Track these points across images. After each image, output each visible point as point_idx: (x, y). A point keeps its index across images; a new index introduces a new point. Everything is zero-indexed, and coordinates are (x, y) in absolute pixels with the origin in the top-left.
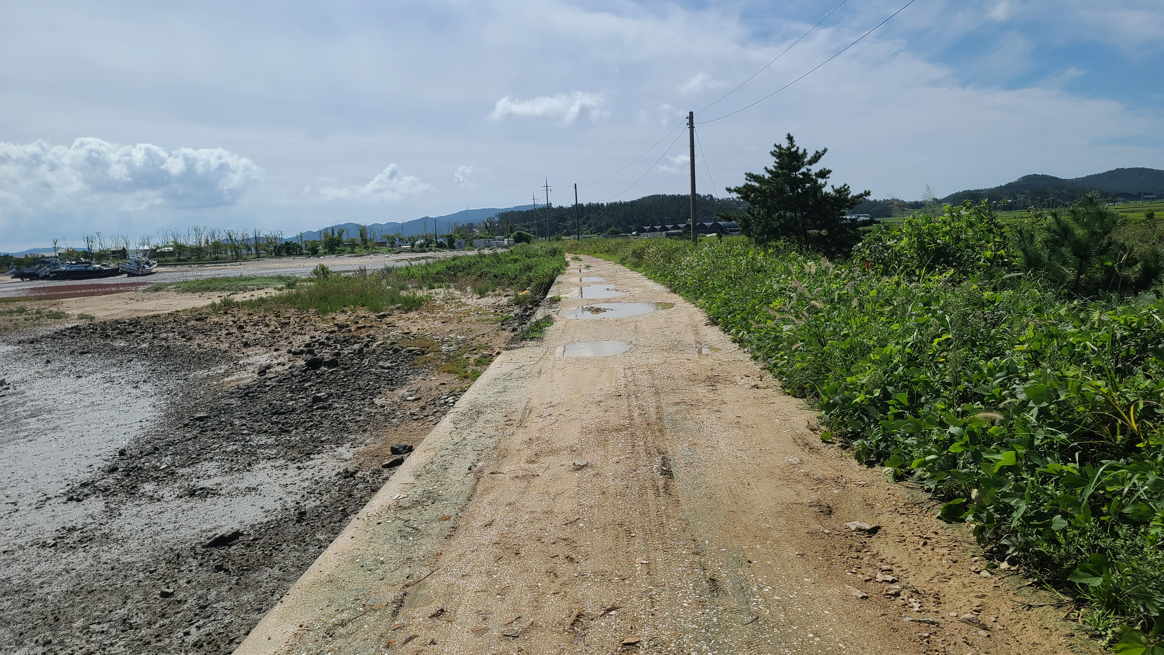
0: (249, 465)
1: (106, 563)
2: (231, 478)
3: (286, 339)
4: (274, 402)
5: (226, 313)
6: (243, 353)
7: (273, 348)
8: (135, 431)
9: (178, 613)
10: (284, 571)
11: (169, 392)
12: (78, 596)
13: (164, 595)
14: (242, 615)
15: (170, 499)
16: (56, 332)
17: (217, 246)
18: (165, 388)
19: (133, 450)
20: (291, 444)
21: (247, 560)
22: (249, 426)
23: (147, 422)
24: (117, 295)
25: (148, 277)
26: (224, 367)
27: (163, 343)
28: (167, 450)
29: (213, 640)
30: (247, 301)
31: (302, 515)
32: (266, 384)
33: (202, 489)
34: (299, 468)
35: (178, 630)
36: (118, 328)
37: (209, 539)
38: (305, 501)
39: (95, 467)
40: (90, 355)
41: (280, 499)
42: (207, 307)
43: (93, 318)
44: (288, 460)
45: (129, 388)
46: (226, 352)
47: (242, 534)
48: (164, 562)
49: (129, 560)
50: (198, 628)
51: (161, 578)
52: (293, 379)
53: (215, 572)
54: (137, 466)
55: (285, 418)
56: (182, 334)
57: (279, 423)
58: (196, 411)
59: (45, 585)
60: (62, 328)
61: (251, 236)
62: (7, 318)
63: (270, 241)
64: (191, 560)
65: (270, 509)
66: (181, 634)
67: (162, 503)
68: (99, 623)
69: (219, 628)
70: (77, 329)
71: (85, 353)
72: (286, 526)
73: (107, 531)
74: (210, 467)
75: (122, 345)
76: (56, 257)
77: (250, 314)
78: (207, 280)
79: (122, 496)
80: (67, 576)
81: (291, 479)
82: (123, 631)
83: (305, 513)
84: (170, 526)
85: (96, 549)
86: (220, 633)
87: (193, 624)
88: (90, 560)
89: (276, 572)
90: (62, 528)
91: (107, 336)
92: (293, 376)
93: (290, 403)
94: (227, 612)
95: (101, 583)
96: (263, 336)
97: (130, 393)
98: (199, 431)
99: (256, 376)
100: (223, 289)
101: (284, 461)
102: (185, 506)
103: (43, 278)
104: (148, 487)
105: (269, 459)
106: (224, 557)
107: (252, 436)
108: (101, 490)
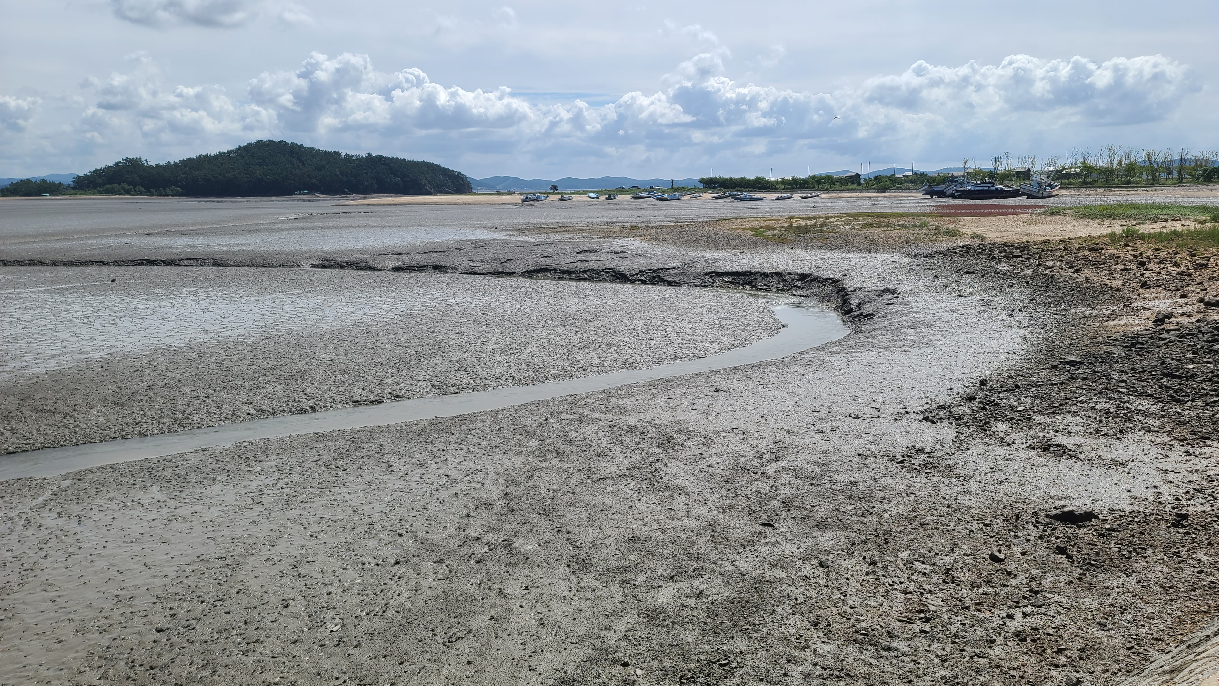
0: (1121, 432)
1: (944, 498)
2: (1096, 442)
3: (1199, 284)
4: (1169, 360)
5: (1126, 245)
6: (1139, 295)
7: (1179, 294)
8: (1000, 362)
9: (1005, 586)
10: (1143, 586)
11: (1044, 326)
12: (911, 524)
13: (994, 558)
14: (1080, 623)
15: (1021, 447)
16: (949, 249)
17: (1131, 168)
18: (1040, 321)
19: (995, 382)
20: (1181, 419)
21: (1098, 554)
22: (1130, 384)
23: (1014, 355)
24: (1012, 216)
25: (1047, 200)
26: (1112, 308)
27: (1048, 272)
28: (1027, 390)
29: (1039, 639)
30: (1155, 233)
31: (1180, 520)
32: (1162, 336)
33: (1057, 446)
34: (1188, 453)
35: (1002, 607)
36: (1005, 251)
37: (1055, 508)
38: (1189, 499)
39: (955, 391)
40: (974, 276)
41: (1155, 487)
42: (1105, 236)
43: (984, 238)
44: (1175, 438)
45: (1003, 315)
46: (1117, 290)
47: (1098, 518)
48: (1001, 518)
49: (967, 503)
50: (1025, 615)
51: (994, 536)
52: (1200, 335)
53: (1056, 553)
54: (994, 401)
55: (1180, 384)
56: (1070, 265)
57: (1170, 388)
58: (1069, 353)
59: (885, 501)
60: (955, 245)
61: (1176, 157)
62: (911, 231)
63: (1199, 164)
64: (1030, 526)
65: (1139, 496)
66: (1003, 614)
67: (1012, 449)
68: (923, 563)
69: (1049, 627)
70: (967, 248)
71: (970, 273)
72: (1156, 525)
73: (952, 463)
74: (1073, 422)
75: (1006, 268)
76: (964, 176)
77: (1157, 249)
78: (1112, 206)
79: (973, 429)
80: (906, 498)
81: (1174, 464)
82: (944, 582)
83: (1186, 517)
84: (1015, 479)
85: (937, 479)
86: (1049, 634)
87: (1019, 607)
88: (930, 489)
89: (1132, 582)
90: (913, 446)
91: (994, 258)
92: (1200, 332)
93: (1191, 366)
94: (1060, 609)
95: (935, 518)
96: (1169, 277)
97: (1003, 320)
98: (1067, 377)
99: (1150, 324)
100: (1129, 217)
101: (1169, 439)
102: (1035, 460)
103: (949, 197)
104: (1001, 427)
105: (1149, 431)
106: (1069, 538)
107: (1131, 397)
108: (955, 417)
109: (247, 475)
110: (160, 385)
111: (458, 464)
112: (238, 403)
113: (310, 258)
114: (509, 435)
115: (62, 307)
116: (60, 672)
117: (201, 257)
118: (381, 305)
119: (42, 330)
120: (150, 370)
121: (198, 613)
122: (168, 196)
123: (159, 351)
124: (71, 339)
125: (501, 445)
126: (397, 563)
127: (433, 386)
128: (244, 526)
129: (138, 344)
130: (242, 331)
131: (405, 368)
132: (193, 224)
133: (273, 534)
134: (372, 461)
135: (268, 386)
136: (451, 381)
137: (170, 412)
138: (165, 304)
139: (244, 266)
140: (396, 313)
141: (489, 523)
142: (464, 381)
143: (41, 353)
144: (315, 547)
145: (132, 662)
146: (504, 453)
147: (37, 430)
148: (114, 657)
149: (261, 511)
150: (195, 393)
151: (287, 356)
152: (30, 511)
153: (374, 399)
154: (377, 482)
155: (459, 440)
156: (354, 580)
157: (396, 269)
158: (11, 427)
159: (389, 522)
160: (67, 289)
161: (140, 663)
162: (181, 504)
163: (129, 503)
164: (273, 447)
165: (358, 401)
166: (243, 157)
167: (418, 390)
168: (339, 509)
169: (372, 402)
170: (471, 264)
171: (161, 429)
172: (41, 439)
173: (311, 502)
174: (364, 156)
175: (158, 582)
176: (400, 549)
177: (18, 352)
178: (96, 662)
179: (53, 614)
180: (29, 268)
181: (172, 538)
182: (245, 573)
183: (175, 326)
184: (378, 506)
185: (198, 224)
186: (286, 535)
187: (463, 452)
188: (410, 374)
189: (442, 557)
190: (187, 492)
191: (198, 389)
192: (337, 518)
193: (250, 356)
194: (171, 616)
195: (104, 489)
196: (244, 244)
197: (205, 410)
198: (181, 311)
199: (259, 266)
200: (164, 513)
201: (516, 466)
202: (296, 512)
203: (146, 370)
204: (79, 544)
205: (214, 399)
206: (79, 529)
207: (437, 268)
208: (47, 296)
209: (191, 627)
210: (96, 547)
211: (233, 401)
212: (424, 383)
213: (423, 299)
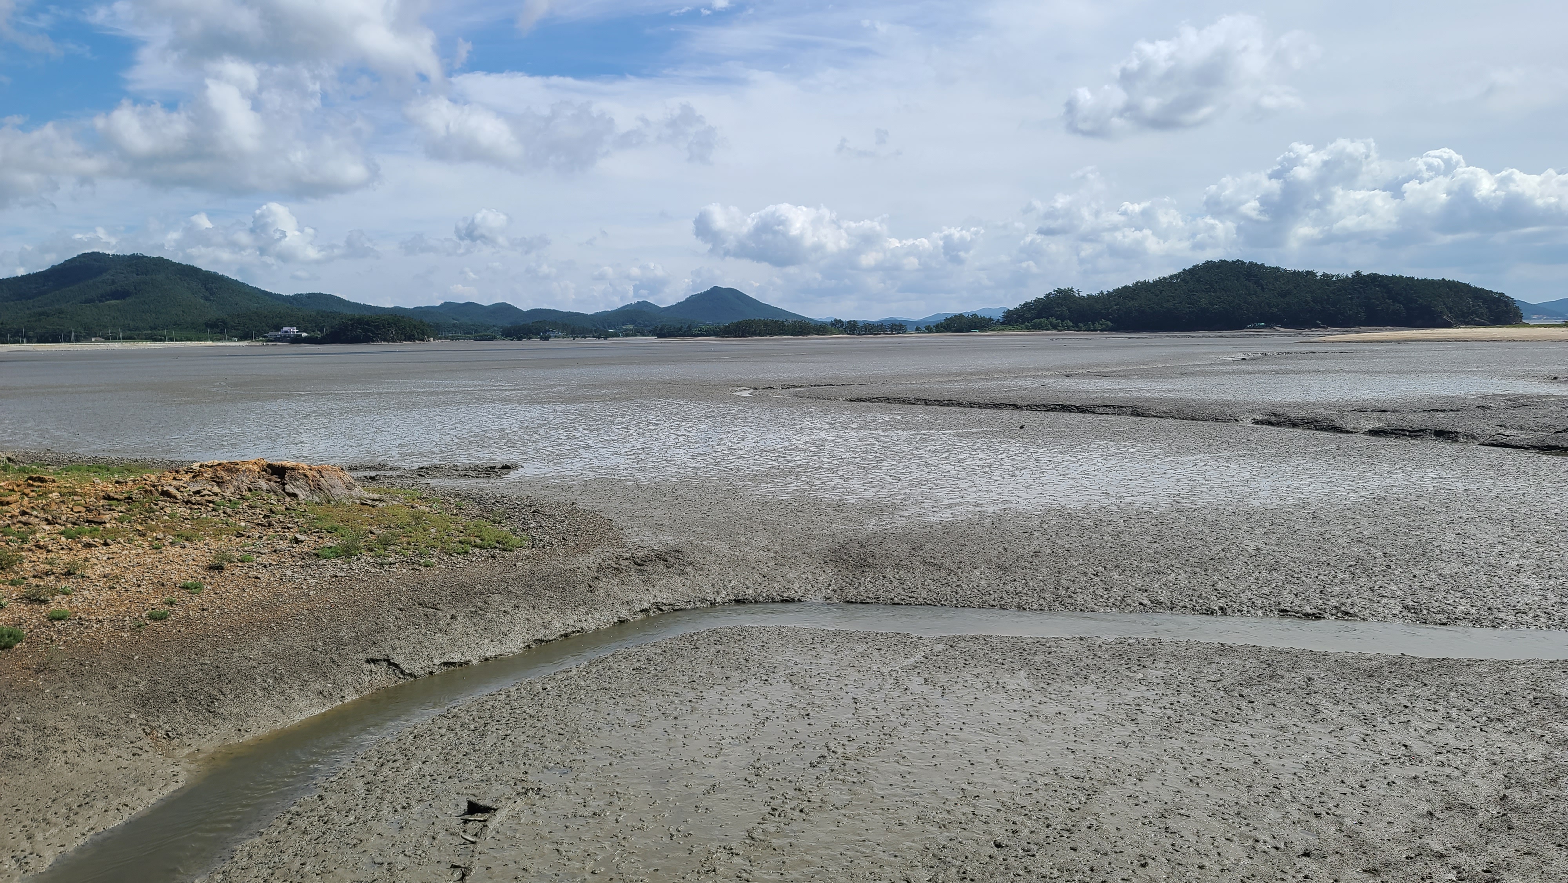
109: (1126, 681)
110: (1047, 552)
111: (1428, 732)
112: (1130, 588)
113: (1253, 411)
114: (1525, 706)
115: (969, 453)
116: (893, 859)
117: (1119, 404)
118: (1340, 482)
119: (945, 476)
120: (1039, 534)
121: (1040, 837)
122: (1096, 331)
123: (1053, 513)
124: (970, 489)
125: (1507, 719)
126: (1306, 854)
127: (1406, 608)
128: (1111, 745)
129: (1033, 502)
130: (1149, 499)
131: (1364, 575)
132: (1118, 365)
133: (1143, 765)
134: (1292, 698)
135: (1170, 572)
136: (1437, 604)
137: (1052, 587)
138: (1069, 458)
139: (1167, 418)
140: (1362, 494)
141: (1464, 836)
142: (1460, 607)
143: (939, 501)
144: (1194, 797)
145: (964, 873)
146: (1511, 733)
147: (922, 584)
148: (948, 860)
149: (1133, 731)
150: (1083, 568)
151: (1199, 536)
152: (900, 671)
153: (1311, 612)
154: (1294, 729)
155: (1434, 697)
156: (1239, 860)
157: (1374, 433)
158: (900, 576)
159: (1303, 792)
160: (976, 433)
161: (971, 876)
162: (1046, 700)
163: (994, 685)
164: (1163, 652)
165: (1286, 611)
166: (1187, 283)
167: (1380, 609)
168: (1234, 754)
169: (1307, 616)
170: (1502, 431)
171: (1040, 605)
172: (924, 594)
173: (1198, 735)
174: (1350, 276)
175: (1007, 786)
176: (1314, 835)
177: (919, 497)
178: (929, 860)
179: (900, 791)
180: (947, 408)
181: (1030, 738)
182: (1102, 805)
183: (1075, 485)
184: (1292, 765)
185: (1124, 364)
186: (1159, 771)
187: (1438, 717)
188: (1371, 585)
189: (1378, 867)
190: (1055, 686)
191: (1086, 563)
192: (1229, 765)
193: (1153, 531)
194: (1013, 832)
195: (973, 662)
196: (1172, 390)
197: (1091, 590)
198: (1085, 467)
199: (1186, 419)
200: (1027, 705)
201: (1530, 757)
202: (1177, 744)
203: (1035, 533)
204: (938, 719)
205: (1103, 579)
206: (941, 702)
207: (1440, 434)
208: (956, 439)
209: (1030, 853)
210: (953, 726)
211: (1125, 585)
212: (1392, 601)
213: (1410, 479)
